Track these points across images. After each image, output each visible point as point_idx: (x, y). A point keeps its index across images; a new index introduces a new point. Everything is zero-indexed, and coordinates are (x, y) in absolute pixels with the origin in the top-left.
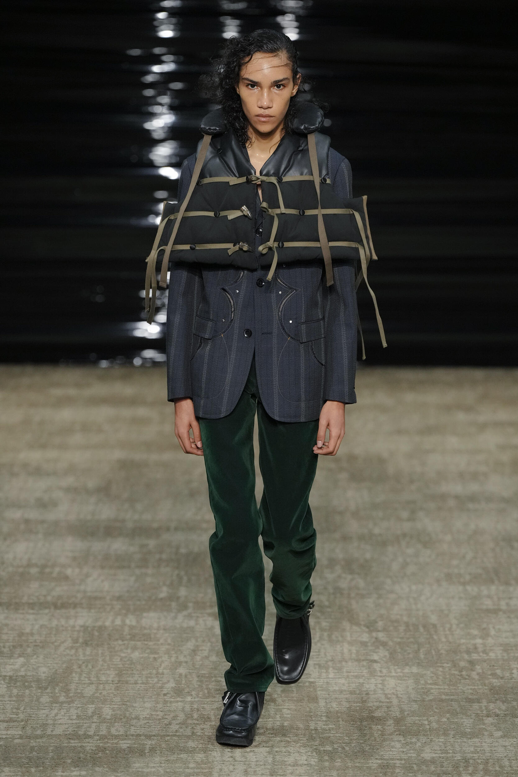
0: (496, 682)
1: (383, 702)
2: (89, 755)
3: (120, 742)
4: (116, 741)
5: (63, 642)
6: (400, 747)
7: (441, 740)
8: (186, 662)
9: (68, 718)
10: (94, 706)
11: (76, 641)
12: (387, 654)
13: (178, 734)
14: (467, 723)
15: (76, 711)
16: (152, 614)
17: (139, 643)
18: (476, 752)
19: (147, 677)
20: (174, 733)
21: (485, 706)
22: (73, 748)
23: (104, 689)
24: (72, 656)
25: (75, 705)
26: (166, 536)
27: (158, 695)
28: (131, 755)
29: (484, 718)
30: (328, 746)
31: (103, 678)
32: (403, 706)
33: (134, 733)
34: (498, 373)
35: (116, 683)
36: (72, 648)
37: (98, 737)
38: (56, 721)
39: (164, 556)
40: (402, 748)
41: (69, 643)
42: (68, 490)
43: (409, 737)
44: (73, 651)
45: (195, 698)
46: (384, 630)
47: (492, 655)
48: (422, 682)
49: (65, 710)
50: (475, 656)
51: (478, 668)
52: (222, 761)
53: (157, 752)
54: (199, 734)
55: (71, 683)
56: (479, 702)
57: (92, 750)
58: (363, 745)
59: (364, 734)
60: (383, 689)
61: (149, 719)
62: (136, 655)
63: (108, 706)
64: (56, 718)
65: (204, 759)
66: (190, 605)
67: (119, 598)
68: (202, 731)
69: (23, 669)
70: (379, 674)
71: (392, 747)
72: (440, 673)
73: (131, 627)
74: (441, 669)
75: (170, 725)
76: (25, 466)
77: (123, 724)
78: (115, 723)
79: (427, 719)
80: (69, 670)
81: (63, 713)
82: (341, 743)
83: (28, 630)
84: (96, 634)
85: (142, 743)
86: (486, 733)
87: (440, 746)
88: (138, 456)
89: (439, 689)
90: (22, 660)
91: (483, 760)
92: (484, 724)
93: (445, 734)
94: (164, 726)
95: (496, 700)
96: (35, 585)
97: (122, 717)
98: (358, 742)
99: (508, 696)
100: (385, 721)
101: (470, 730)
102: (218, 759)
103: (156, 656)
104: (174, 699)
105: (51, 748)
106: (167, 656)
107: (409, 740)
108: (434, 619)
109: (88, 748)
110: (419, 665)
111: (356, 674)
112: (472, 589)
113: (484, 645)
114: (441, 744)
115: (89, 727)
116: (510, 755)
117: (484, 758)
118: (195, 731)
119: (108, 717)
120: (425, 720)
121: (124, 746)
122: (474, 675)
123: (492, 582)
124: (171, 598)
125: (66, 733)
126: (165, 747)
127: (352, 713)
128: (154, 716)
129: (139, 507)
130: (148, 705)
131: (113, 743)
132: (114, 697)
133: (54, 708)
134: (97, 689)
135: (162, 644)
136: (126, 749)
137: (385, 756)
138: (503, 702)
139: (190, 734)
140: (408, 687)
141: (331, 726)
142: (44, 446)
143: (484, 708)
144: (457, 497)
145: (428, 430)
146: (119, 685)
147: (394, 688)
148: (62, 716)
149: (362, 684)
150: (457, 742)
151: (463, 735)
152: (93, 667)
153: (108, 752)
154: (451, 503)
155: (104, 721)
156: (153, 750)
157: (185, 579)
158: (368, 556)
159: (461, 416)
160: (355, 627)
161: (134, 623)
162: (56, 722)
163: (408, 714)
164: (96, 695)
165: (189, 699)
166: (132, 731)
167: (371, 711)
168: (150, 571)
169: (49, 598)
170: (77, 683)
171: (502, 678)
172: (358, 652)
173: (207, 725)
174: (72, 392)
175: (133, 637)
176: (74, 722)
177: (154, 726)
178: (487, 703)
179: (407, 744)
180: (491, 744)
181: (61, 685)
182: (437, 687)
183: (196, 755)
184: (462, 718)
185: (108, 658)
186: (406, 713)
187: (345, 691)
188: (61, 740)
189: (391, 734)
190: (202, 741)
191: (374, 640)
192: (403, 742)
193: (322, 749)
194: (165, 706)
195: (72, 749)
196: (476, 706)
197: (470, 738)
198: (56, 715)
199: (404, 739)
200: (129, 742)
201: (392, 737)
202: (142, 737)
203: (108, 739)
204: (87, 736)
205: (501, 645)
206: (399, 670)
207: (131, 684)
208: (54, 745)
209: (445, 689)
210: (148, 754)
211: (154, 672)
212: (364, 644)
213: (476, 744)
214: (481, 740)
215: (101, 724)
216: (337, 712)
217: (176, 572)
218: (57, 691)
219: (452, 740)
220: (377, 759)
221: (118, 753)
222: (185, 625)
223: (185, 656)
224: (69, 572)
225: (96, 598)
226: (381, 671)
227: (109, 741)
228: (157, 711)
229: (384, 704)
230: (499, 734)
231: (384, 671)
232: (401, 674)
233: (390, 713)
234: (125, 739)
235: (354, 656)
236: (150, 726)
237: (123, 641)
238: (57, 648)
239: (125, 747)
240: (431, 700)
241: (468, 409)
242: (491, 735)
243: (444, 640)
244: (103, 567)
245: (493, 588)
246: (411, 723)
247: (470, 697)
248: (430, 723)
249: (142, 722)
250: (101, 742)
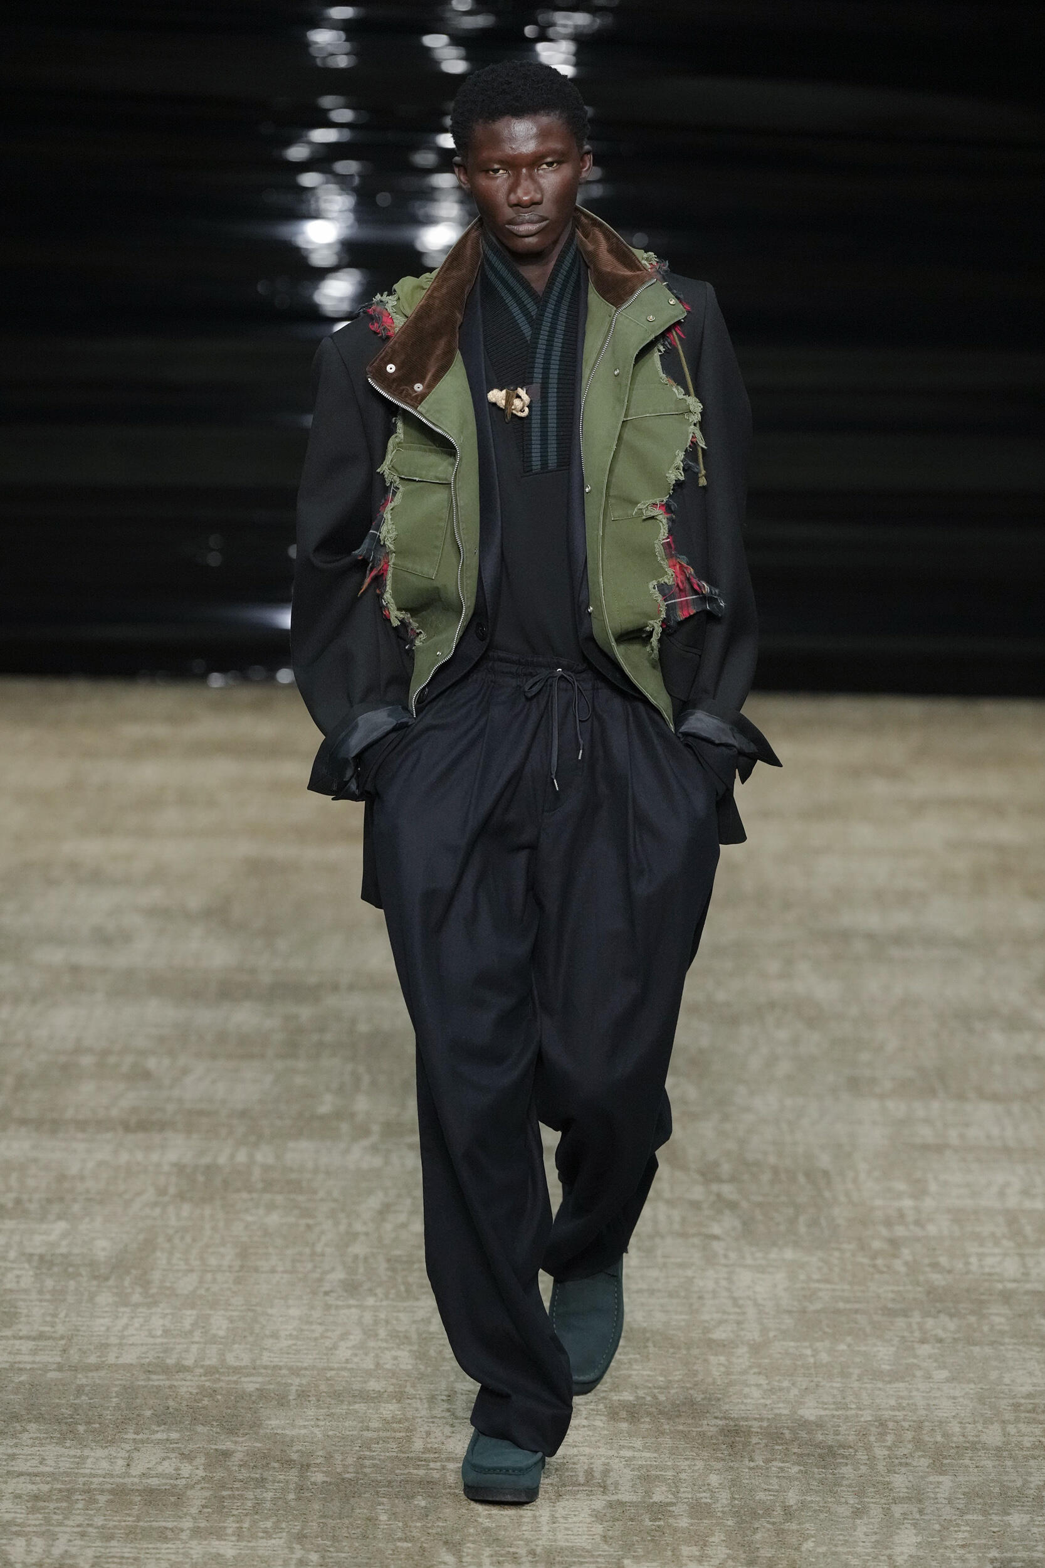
0: (938, 1279)
1: (729, 1314)
2: (185, 1403)
3: (243, 1379)
4: (235, 1378)
5: (139, 1194)
6: (760, 1396)
7: (835, 1385)
8: (367, 1234)
9: (146, 1333)
10: (194, 1312)
11: (162, 1192)
12: (737, 1224)
13: (349, 1366)
14: (883, 1353)
15: (161, 1322)
16: (304, 1144)
17: (279, 1199)
18: (900, 1407)
19: (294, 1261)
20: (344, 1365)
21: (918, 1323)
22: (155, 1390)
23: (214, 1281)
24: (155, 1219)
25: (159, 1310)
26: (332, 1001)
27: (314, 1293)
28: (263, 1404)
29: (916, 1345)
30: (626, 1393)
31: (213, 1261)
32: (765, 1321)
33: (269, 1363)
34: (948, 708)
35: (237, 1272)
36: (155, 1204)
37: (201, 1370)
38: (124, 1339)
39: (328, 1037)
40: (763, 1398)
41: (150, 1195)
42: (152, 912)
43: (777, 1378)
44: (158, 1211)
45: (381, 1301)
46: (733, 1179)
47: (932, 1229)
48: (802, 1277)
49: (141, 1320)
50: (900, 1231)
51: (906, 1253)
52: (432, 1418)
53: (310, 1399)
54: (388, 1366)
55: (152, 1269)
56: (906, 1316)
57: (191, 1393)
58: (691, 1392)
59: (694, 1370)
60: (728, 1290)
61: (297, 1338)
62: (274, 1219)
63: (223, 1312)
64: (126, 1333)
65: (397, 1412)
66: (376, 1128)
67: (243, 1114)
68: (395, 1362)
69: (64, 1243)
70: (723, 1261)
71: (746, 1396)
72: (836, 1262)
73: (266, 1168)
74: (837, 1254)
75: (336, 1349)
76: (73, 866)
77: (248, 1346)
78: (234, 1344)
79: (811, 1347)
80: (149, 1245)
81: (137, 1325)
82: (650, 1388)
83: (74, 1170)
84: (201, 1179)
85: (284, 1381)
86: (919, 1373)
87: (834, 1396)
88: (282, 851)
89: (834, 1290)
90: (62, 1225)
91: (912, 1423)
92: (916, 1356)
93: (844, 1374)
94: (325, 1352)
95: (939, 1312)
96: (88, 1088)
97: (246, 1334)
98: (683, 1387)
99: (961, 1306)
100: (733, 1348)
101: (888, 1367)
102: (424, 1413)
103: (310, 1221)
104: (343, 1301)
105: (116, 1389)
106: (330, 1222)
107: (776, 1384)
108: (825, 1161)
109: (184, 1389)
110: (796, 1244)
111: (679, 1260)
112: (897, 1108)
113: (917, 1210)
114: (835, 1392)
115: (185, 1351)
116: (963, 1415)
117: (914, 1418)
118: (381, 1362)
119: (222, 1333)
120: (806, 1347)
121: (251, 1387)
122: (899, 1266)
123: (932, 1093)
124: (339, 1115)
125: (143, 1361)
126: (325, 1390)
127: (671, 1332)
128: (307, 1333)
129: (282, 945)
130: (294, 1312)
131: (230, 1381)
132: (233, 1297)
133: (121, 1314)
134: (201, 1281)
135: (322, 1200)
136: (253, 1392)
137: (732, 1412)
138: (951, 1316)
139: (372, 1367)
140: (775, 1286)
141: (631, 1356)
142: (106, 831)
143: (915, 1327)
144: (870, 936)
145: (819, 812)
146: (241, 1274)
147: (749, 1287)
148: (136, 1329)
149: (691, 1280)
150: (865, 1388)
151: (877, 1375)
152: (194, 1240)
153: (219, 1397)
154: (860, 946)
155: (213, 1340)
156: (302, 1395)
157: (366, 1079)
158: (705, 1042)
159: (880, 788)
160: (679, 1174)
161: (271, 1160)
162: (124, 1341)
163: (775, 1336)
164: (199, 1292)
165: (370, 1301)
166: (266, 1359)
167: (707, 1331)
168: (301, 1065)
169: (114, 1112)
170: (164, 1270)
171: (949, 1272)
172: (684, 1220)
173: (403, 1350)
174: (161, 731)
175: (269, 1186)
176: (159, 1340)
177: (305, 1352)
178: (922, 1318)
179: (772, 1391)
180: (927, 1392)
181: (134, 1272)
182: (828, 1286)
183: (383, 1405)
184: (875, 1345)
185: (221, 1224)
186: (771, 1334)
187: (659, 1291)
188: (133, 1375)
189: (744, 1372)
190: (394, 1381)
191: (712, 1198)
192: (766, 1387)
193: (615, 1398)
194: (325, 1315)
195: (153, 1392)
196: (901, 1322)
197: (890, 1382)
198: (126, 1327)
199: (767, 1382)
200: (260, 1379)
201: (744, 1377)
202: (284, 1372)
203: (223, 1374)
204: (181, 1369)
205: (949, 1211)
206: (759, 1255)
207: (262, 1272)
208: (120, 1382)
209: (843, 1290)
210: (294, 1402)
211: (307, 1250)
212: (696, 1205)
213: (901, 1394)
214: (910, 1386)
215: (208, 1346)
216: (644, 1331)
217: (350, 1067)
218: (127, 1283)
219: (856, 1385)
220: (716, 1418)
221: (238, 1399)
222: (365, 1166)
223: (365, 1223)
224: (151, 1063)
225: (201, 1113)
226: (726, 1256)
227: (223, 1378)
228: (311, 1323)
229: (732, 1317)
230: (944, 1374)
231: (733, 1255)
232: (763, 1262)
233: (742, 1333)
234: (252, 1375)
235: (676, 1227)
236: (298, 1352)
237: (250, 1192)
238: (128, 1204)
239: (252, 1389)
240: (817, 1311)
241: (894, 774)
242: (928, 1377)
243: (843, 1199)
244: (214, 1057)
245: (935, 1105)
246: (780, 1353)
247: (890, 1305)
248: (816, 1352)
249: (284, 1343)
250: (206, 1378)
